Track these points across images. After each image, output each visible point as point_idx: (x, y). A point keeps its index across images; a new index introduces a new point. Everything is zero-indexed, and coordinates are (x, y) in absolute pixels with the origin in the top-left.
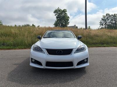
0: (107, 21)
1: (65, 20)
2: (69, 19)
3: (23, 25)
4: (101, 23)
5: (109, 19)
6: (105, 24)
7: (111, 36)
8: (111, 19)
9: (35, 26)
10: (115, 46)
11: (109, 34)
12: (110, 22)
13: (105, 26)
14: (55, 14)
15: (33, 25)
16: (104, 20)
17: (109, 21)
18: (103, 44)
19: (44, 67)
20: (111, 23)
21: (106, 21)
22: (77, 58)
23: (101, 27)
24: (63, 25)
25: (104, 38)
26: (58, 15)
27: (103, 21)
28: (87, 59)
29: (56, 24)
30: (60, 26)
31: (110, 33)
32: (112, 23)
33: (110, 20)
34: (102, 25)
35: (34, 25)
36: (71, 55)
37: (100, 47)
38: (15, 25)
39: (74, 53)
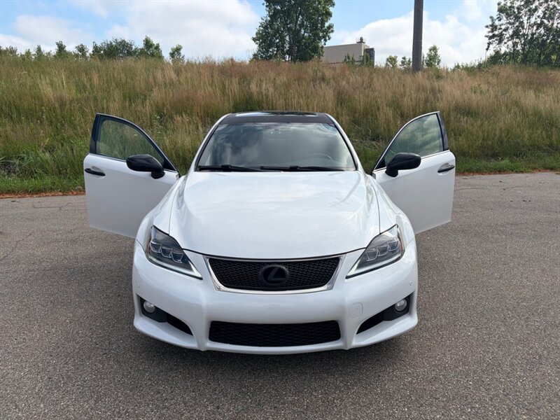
0: (525, 19)
1: (309, 18)
2: (331, 9)
3: (99, 44)
4: (494, 27)
5: (536, 9)
6: (516, 34)
7: (537, 113)
8: (548, 8)
9: (157, 47)
11: (529, 99)
12: (539, 26)
13: (515, 44)
15: (148, 43)
16: (508, 16)
17: (533, 20)
18: (495, 156)
20: (542, 31)
21: (518, 18)
24: (299, 42)
25: (506, 119)
27: (504, 20)
29: (265, 38)
30: (287, 46)
31: (531, 94)
32: (548, 30)
33: (540, 12)
34: (500, 39)
35: (155, 42)
36: (331, 288)
37: (479, 171)
38: (61, 47)
39: (347, 277)
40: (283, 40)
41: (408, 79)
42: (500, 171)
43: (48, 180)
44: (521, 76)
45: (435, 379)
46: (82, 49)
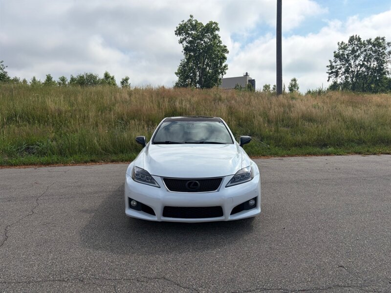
0: (352, 62)
1: (212, 60)
2: (226, 55)
3: (75, 76)
4: (332, 67)
5: (359, 56)
6: (347, 71)
8: (366, 55)
9: (113, 78)
10: (360, 153)
12: (362, 66)
13: (346, 78)
14: (179, 38)
15: (107, 76)
16: (341, 60)
17: (357, 62)
18: (325, 145)
19: (158, 217)
20: (364, 69)
21: (347, 61)
22: (232, 199)
23: (331, 83)
24: (206, 75)
25: (332, 124)
26: (190, 42)
27: (338, 62)
28: (255, 199)
29: (184, 73)
30: (198, 78)
32: (368, 68)
33: (362, 58)
34: (337, 74)
35: (111, 75)
36: (218, 191)
37: (315, 154)
38: (49, 78)
39: (226, 187)
40: (195, 74)
41: (274, 99)
42: (328, 154)
43: (55, 158)
44: (346, 97)
45: (267, 236)
46: (63, 79)
